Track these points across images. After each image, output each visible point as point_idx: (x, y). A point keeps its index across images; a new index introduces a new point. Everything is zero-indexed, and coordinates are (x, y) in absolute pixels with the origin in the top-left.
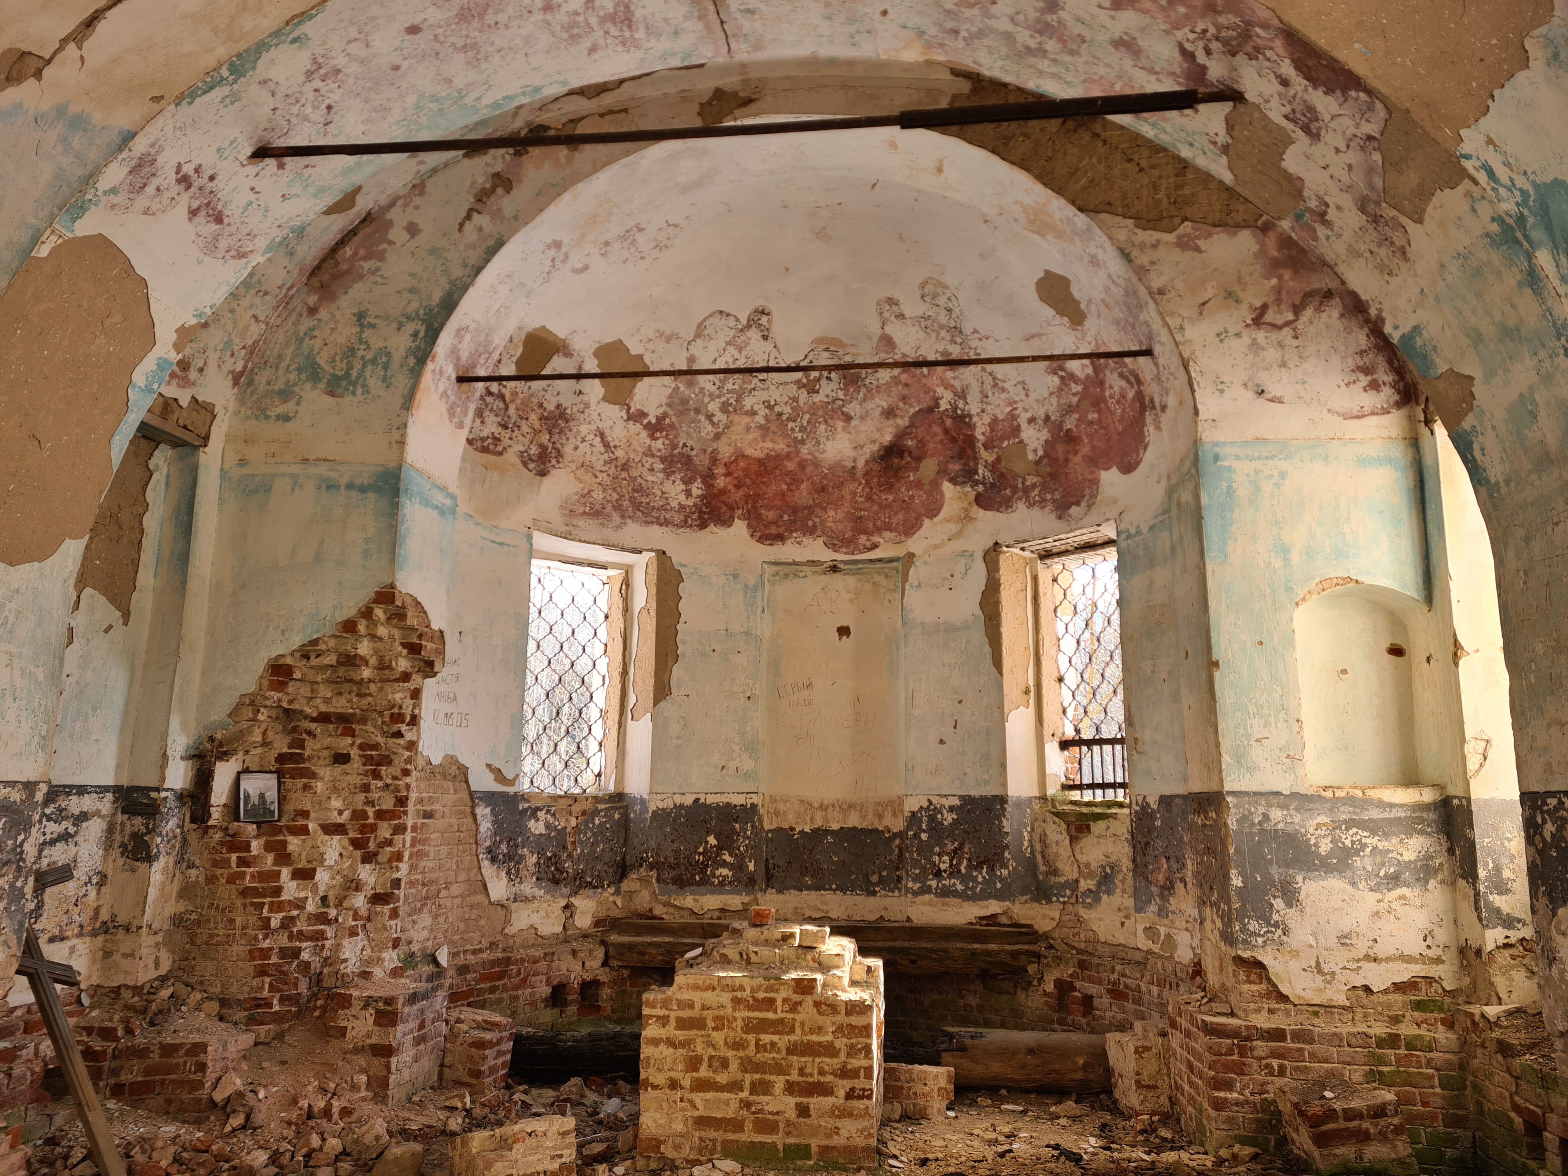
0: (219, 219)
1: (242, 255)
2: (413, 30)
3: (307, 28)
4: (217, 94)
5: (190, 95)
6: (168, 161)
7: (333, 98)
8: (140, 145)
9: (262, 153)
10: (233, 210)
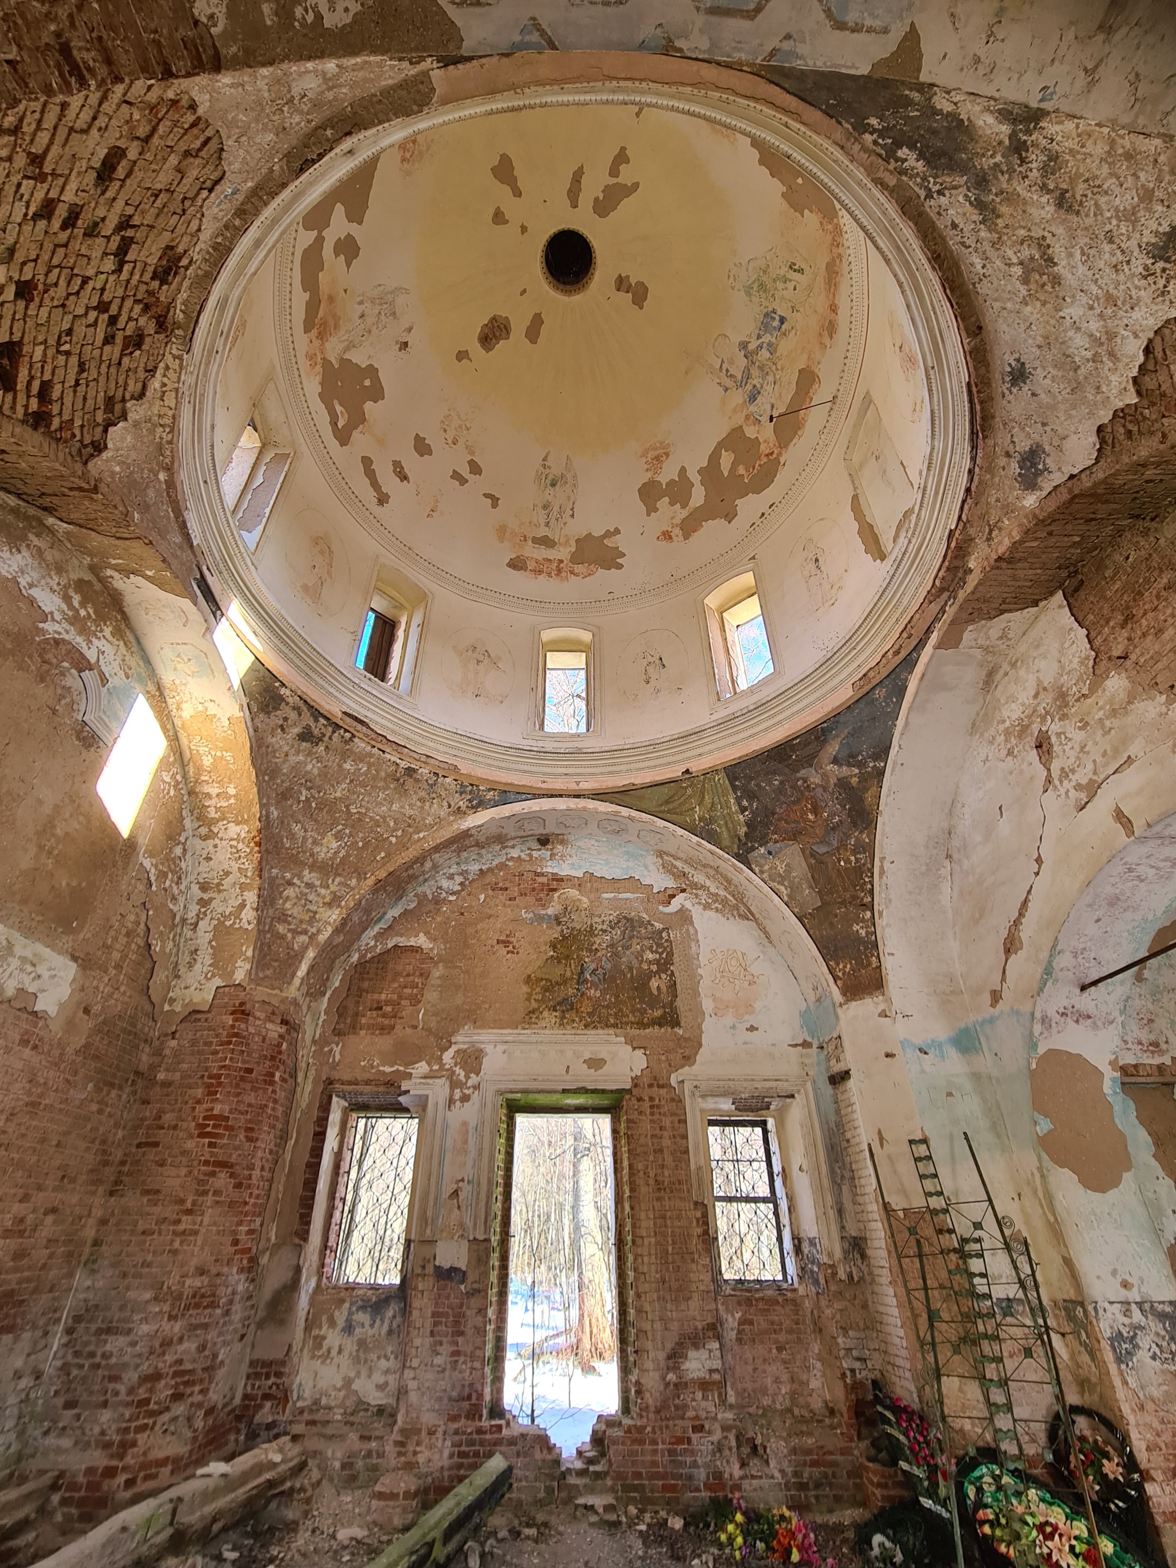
0: (1089, 1017)
1: (1112, 1022)
2: (1098, 921)
3: (1058, 948)
4: (1049, 984)
5: (1041, 990)
6: (1051, 1013)
7: (1093, 955)
8: (1038, 1015)
9: (1083, 988)
10: (1092, 1010)
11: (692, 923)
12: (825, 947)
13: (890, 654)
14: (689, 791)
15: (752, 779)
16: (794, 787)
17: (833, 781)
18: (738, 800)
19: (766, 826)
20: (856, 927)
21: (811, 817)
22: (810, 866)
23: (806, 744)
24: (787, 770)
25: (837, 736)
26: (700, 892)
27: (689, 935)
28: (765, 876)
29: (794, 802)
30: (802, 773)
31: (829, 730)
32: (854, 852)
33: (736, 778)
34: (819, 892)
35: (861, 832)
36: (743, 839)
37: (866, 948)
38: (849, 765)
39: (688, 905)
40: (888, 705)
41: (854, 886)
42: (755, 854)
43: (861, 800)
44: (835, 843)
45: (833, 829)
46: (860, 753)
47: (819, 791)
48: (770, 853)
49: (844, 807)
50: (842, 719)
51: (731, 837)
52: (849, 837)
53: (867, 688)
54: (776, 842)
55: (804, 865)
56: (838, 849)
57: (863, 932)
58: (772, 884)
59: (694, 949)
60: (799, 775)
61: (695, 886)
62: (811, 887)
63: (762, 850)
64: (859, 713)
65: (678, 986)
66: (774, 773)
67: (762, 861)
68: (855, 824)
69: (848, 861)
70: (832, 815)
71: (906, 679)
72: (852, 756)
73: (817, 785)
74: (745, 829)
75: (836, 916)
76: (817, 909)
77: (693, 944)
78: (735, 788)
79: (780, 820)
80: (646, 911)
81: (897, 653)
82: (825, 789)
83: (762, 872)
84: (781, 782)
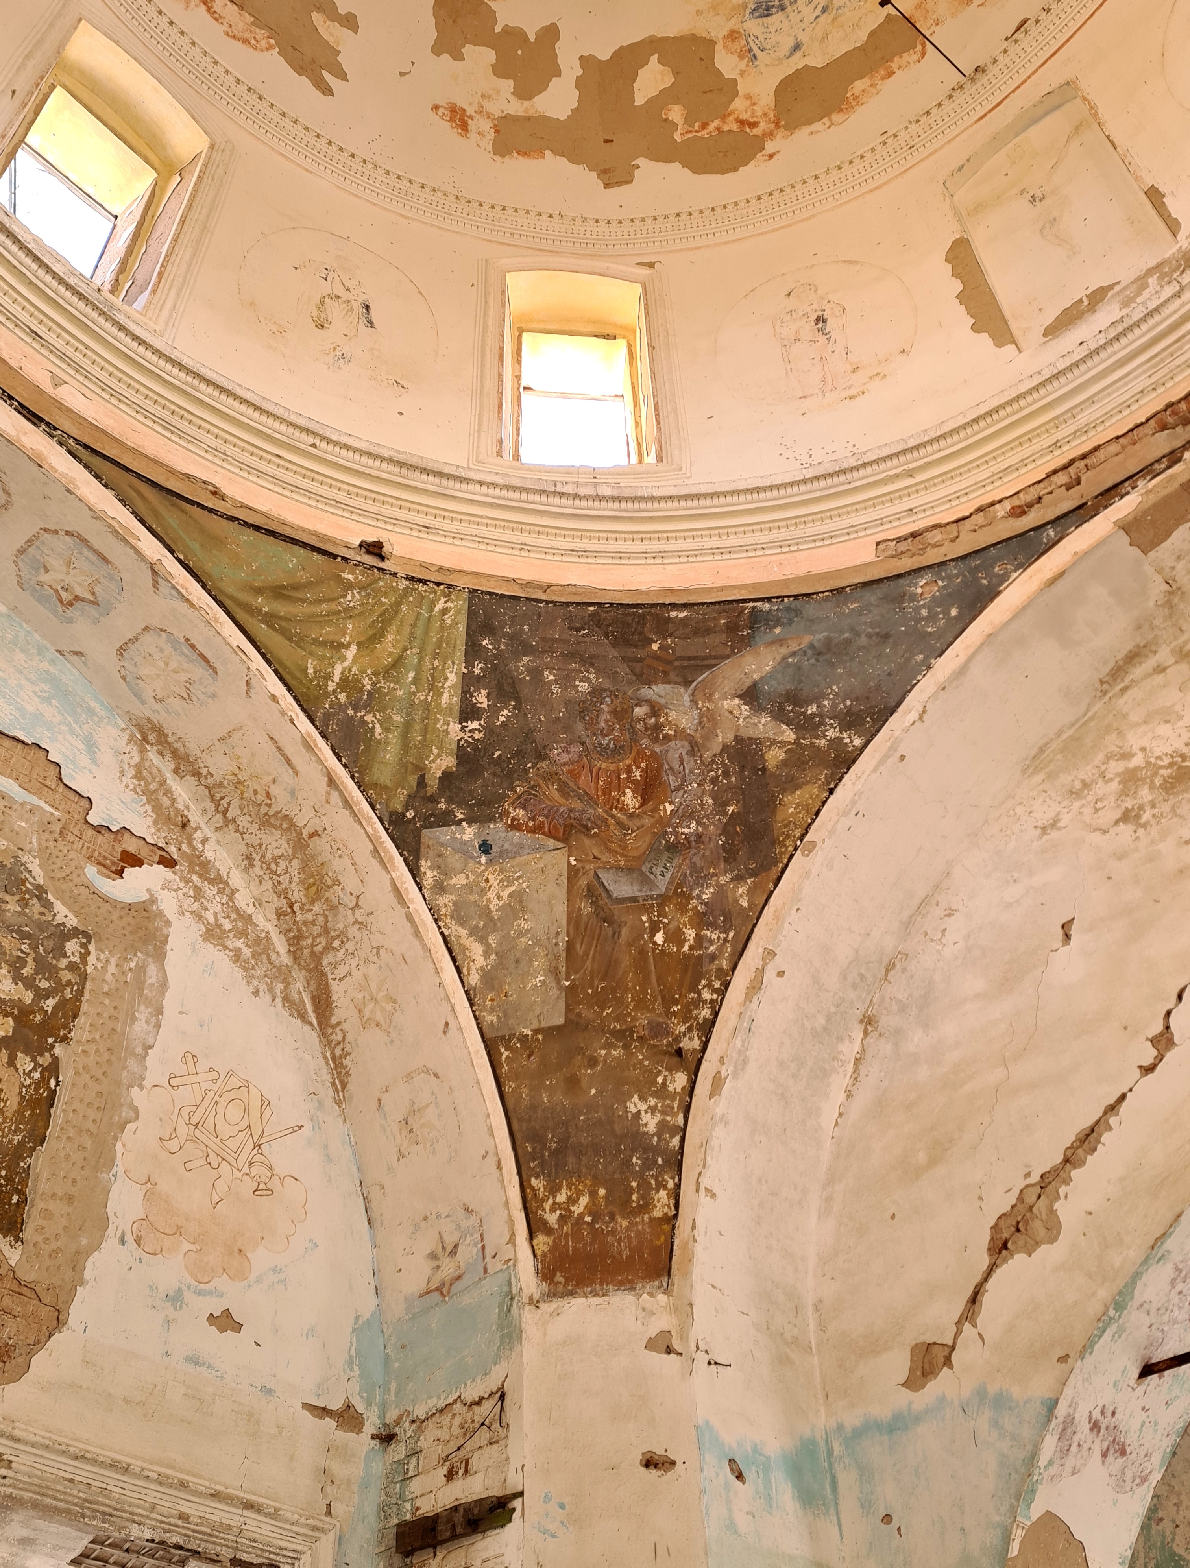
0: (1123, 1452)
1: (1144, 1480)
4: (1109, 1335)
5: (1089, 1345)
6: (1082, 1415)
8: (1062, 1410)
9: (1148, 1370)
10: (1132, 1436)
11: (160, 956)
12: (536, 1137)
13: (1001, 510)
14: (353, 598)
15: (526, 649)
16: (621, 715)
17: (724, 736)
18: (469, 683)
19: (508, 777)
20: (635, 1105)
21: (630, 799)
22: (574, 919)
23: (701, 630)
24: (622, 669)
25: (780, 641)
26: (210, 891)
27: (140, 984)
28: (445, 901)
29: (603, 751)
30: (657, 691)
31: (770, 620)
32: (702, 921)
33: (488, 629)
34: (570, 991)
35: (739, 879)
36: (433, 784)
37: (648, 1164)
38: (779, 716)
39: (168, 904)
40: (932, 618)
41: (667, 1002)
42: (445, 834)
43: (770, 805)
44: (662, 885)
45: (673, 849)
46: (817, 699)
47: (677, 750)
48: (485, 848)
49: (720, 806)
50: (810, 609)
51: (403, 767)
52: (702, 880)
53: (907, 563)
54: (515, 826)
55: (561, 909)
56: (663, 899)
57: (650, 1122)
58: (456, 931)
59: (140, 1027)
60: (646, 692)
61: (201, 866)
62: (554, 972)
63: (469, 833)
64: (859, 612)
65: (57, 1111)
66: (590, 662)
67: (454, 860)
68: (730, 855)
69: (675, 937)
70: (686, 814)
71: (1004, 578)
72: (795, 698)
73: (680, 734)
74: (448, 762)
75: (593, 1062)
76: (550, 1032)
77: (143, 1013)
78: (473, 651)
79: (549, 777)
80: (46, 858)
81: (1019, 512)
82: (695, 748)
83: (440, 888)
84: (597, 692)
